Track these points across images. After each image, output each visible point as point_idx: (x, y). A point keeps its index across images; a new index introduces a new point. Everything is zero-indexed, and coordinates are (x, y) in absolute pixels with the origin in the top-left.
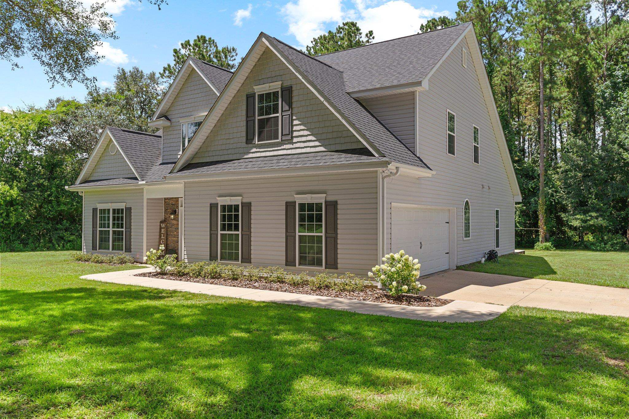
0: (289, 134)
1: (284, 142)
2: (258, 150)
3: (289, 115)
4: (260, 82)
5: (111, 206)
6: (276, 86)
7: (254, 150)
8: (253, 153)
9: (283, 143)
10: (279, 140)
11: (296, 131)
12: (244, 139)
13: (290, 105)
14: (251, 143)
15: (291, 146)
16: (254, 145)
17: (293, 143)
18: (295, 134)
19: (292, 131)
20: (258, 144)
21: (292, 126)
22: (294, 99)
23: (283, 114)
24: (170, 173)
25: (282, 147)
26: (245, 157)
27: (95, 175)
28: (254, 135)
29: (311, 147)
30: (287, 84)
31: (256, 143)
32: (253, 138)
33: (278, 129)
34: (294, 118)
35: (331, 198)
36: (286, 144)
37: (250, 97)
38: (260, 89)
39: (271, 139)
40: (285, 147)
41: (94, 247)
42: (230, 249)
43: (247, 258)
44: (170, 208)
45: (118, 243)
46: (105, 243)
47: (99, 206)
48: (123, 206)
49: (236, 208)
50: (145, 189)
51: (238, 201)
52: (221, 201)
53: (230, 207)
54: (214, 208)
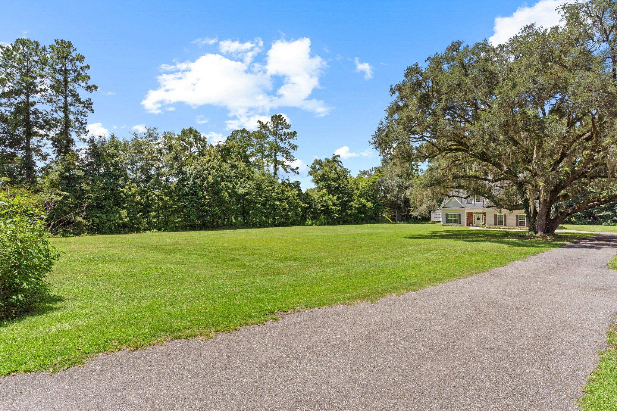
41: (446, 223)
42: (500, 223)
43: (505, 225)
44: (470, 214)
45: (456, 221)
46: (450, 221)
47: (448, 213)
48: (458, 213)
49: (502, 216)
50: (466, 209)
51: (503, 214)
52: (498, 214)
53: (500, 215)
54: (495, 215)
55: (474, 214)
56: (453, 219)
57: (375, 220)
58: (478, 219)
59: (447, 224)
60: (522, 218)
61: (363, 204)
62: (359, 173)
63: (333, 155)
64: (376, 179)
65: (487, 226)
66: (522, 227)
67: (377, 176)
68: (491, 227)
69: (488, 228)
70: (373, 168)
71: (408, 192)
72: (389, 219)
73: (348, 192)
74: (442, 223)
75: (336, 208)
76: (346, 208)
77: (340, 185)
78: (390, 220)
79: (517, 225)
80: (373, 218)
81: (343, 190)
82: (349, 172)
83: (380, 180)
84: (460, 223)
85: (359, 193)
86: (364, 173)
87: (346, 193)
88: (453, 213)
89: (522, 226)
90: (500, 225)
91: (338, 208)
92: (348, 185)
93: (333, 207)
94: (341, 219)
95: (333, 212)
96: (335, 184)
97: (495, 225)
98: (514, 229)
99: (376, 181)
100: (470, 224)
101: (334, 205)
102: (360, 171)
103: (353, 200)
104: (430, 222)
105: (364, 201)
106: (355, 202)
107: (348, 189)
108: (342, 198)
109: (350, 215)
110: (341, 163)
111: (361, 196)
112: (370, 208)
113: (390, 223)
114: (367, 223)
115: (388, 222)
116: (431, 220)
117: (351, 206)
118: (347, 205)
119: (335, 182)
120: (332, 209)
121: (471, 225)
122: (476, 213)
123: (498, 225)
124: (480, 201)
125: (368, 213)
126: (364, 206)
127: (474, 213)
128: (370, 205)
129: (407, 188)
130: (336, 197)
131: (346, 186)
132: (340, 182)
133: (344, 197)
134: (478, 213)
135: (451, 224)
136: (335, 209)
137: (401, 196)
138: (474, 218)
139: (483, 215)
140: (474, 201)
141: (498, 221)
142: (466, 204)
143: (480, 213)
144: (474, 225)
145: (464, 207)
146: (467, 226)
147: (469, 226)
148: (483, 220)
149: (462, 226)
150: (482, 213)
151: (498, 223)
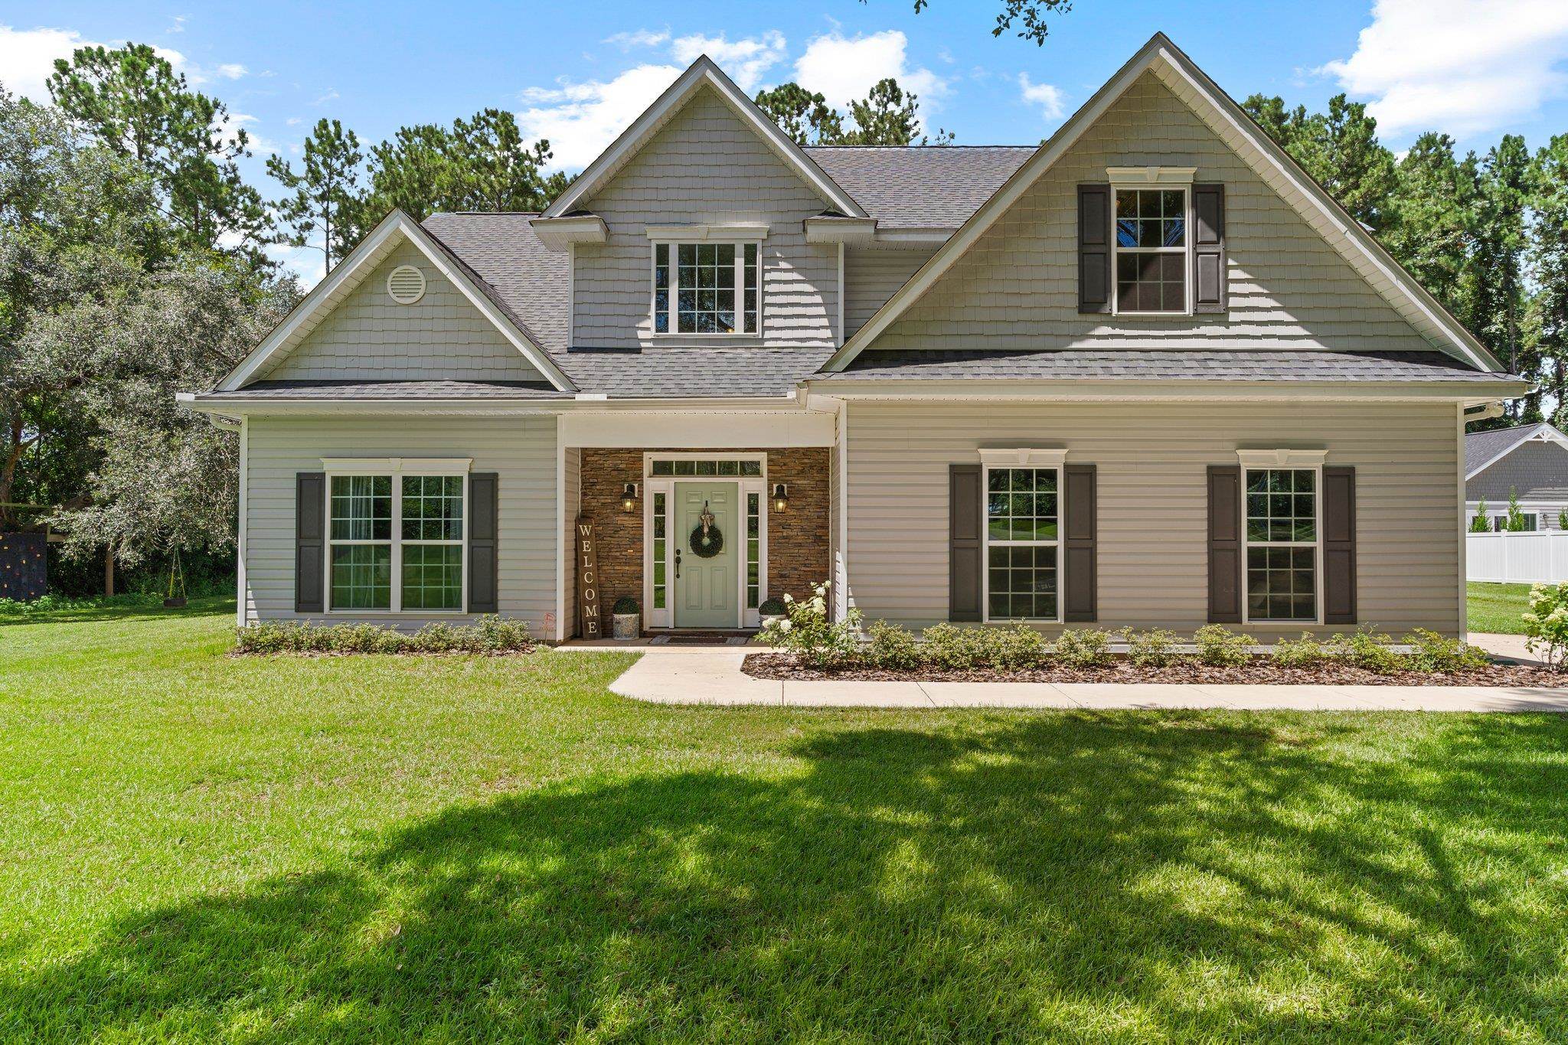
0: (1217, 302)
1: (1200, 319)
2: (1118, 331)
3: (1219, 254)
4: (1121, 159)
5: (397, 470)
6: (1178, 177)
7: (1105, 330)
8: (1099, 337)
9: (1197, 320)
10: (1189, 310)
11: (1235, 295)
12: (1074, 301)
13: (1219, 227)
14: (1096, 312)
15: (1221, 330)
16: (1108, 319)
17: (1228, 324)
18: (1233, 302)
19: (1227, 295)
20: (1117, 317)
21: (1227, 281)
22: (1231, 218)
23: (1199, 251)
24: (818, 372)
25: (1195, 331)
26: (1076, 345)
27: (306, 362)
28: (1107, 291)
29: (1281, 337)
30: (1211, 177)
31: (1115, 312)
32: (1105, 300)
33: (1181, 287)
34: (1231, 262)
35: (1340, 461)
36: (1206, 324)
37: (1092, 196)
38: (1122, 178)
39: (1158, 309)
40: (1204, 330)
41: (307, 602)
42: (1023, 589)
43: (1083, 610)
45: (429, 586)
46: (363, 589)
47: (333, 468)
48: (459, 468)
49: (1048, 476)
50: (565, 416)
51: (1053, 459)
52: (992, 459)
53: (1024, 477)
54: (963, 476)
55: (653, 485)
56: (397, 544)
58: (707, 542)
79: (1221, 612)
84: (485, 600)
88: (396, 472)
89: (1280, 611)
90: (1022, 607)
97: (963, 611)
100: (606, 609)
121: (625, 620)
122: (685, 469)
123: (999, 608)
124: (728, 324)
127: (662, 469)
134: (708, 468)
138: (660, 531)
139: (758, 485)
140: (662, 324)
141: (997, 555)
142: (559, 344)
143: (728, 468)
144: (654, 617)
145: (546, 385)
146: (577, 634)
147: (606, 632)
148: (753, 550)
149: (510, 644)
150: (750, 469)
151: (997, 580)
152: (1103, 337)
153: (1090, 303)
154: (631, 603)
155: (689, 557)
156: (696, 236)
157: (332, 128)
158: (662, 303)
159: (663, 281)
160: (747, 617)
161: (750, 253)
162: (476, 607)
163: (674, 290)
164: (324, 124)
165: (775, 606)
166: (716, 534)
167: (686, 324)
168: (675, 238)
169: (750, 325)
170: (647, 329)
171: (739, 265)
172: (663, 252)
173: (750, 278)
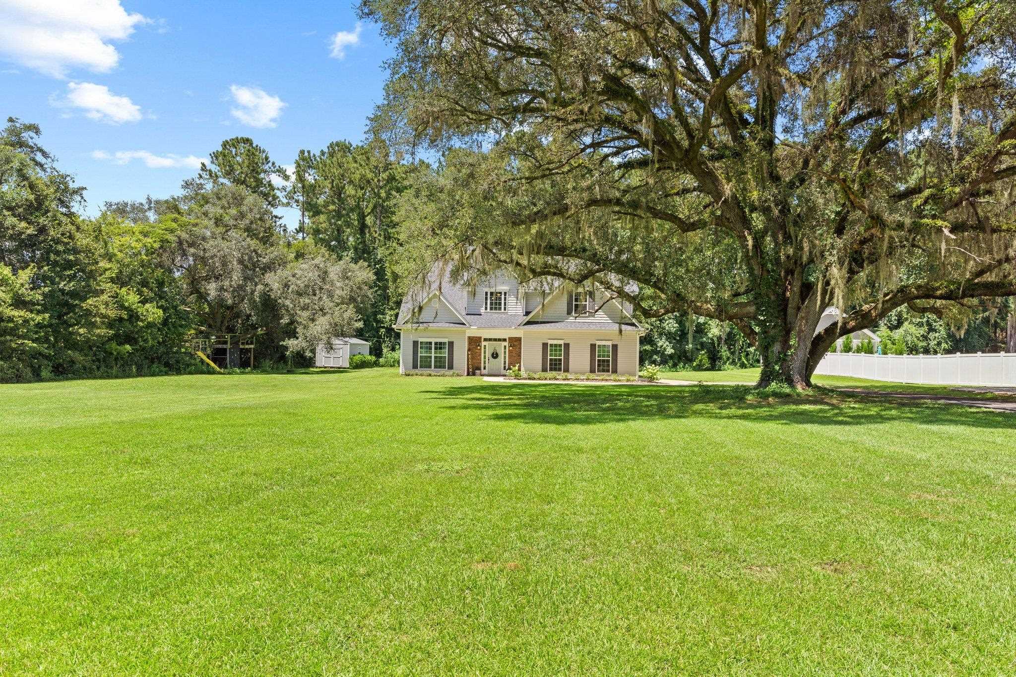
0: (593, 313)
2: (574, 318)
3: (593, 304)
6: (586, 290)
9: (589, 316)
10: (587, 315)
12: (566, 312)
13: (594, 299)
14: (570, 315)
15: (593, 318)
16: (572, 316)
17: (595, 317)
18: (596, 313)
20: (574, 316)
22: (596, 297)
23: (590, 303)
24: (519, 326)
25: (588, 318)
26: (566, 321)
29: (605, 320)
30: (592, 290)
32: (572, 312)
33: (586, 310)
35: (615, 343)
37: (569, 292)
39: (582, 314)
40: (590, 318)
41: (415, 366)
42: (555, 366)
43: (567, 370)
44: (474, 342)
45: (440, 364)
46: (426, 364)
47: (420, 340)
48: (446, 340)
49: (560, 346)
50: (467, 331)
51: (562, 342)
52: (550, 342)
53: (556, 345)
54: (545, 345)
55: (483, 343)
56: (433, 355)
57: (167, 364)
58: (495, 356)
59: (416, 371)
60: (604, 351)
61: (128, 309)
62: (104, 209)
63: (11, 120)
64: (172, 231)
65: (523, 373)
66: (605, 375)
67: (174, 225)
68: (536, 376)
69: (530, 379)
70: (149, 201)
71: (273, 280)
72: (205, 358)
73: (77, 262)
74: (401, 370)
75: (29, 315)
76: (70, 317)
77: (42, 230)
78: (212, 364)
79: (592, 371)
80: (159, 358)
81: (57, 253)
82: (79, 191)
83: (184, 236)
84: (451, 367)
85: (112, 269)
86: (121, 210)
87: (69, 265)
88: (433, 341)
89: (604, 371)
90: (555, 370)
91: (39, 318)
92: (78, 235)
93: (16, 313)
94: (47, 357)
95: (13, 332)
96: (23, 224)
97: (544, 370)
98: (588, 379)
99: (171, 237)
100: (474, 370)
101: (19, 302)
102: (109, 205)
103: (98, 293)
104: (315, 370)
105: (132, 298)
106: (104, 297)
107: (76, 251)
108: (53, 283)
109: (87, 346)
110: (45, 154)
111: (119, 280)
112: (150, 325)
113: (211, 372)
114: (140, 374)
115: (203, 370)
116: (318, 364)
117: (88, 313)
118: (71, 308)
119: (22, 218)
120: (11, 319)
121: (478, 372)
122: (490, 340)
123: (551, 370)
124: (500, 309)
125: (146, 341)
126: (134, 316)
127: (485, 340)
128: (152, 313)
129: (268, 268)
130: (25, 276)
131: (71, 237)
132: (42, 220)
133: (62, 278)
134: (495, 340)
135: (427, 371)
136: (26, 321)
137: (253, 292)
138: (485, 352)
139: (506, 344)
140: (486, 308)
141: (551, 360)
142: (464, 313)
143: (500, 340)
144: (483, 372)
145: (464, 324)
146: (468, 375)
147: (474, 374)
148: (505, 357)
149: (458, 375)
150: (505, 340)
151: (551, 364)
152: (571, 319)
153: (569, 313)
154: (479, 369)
155: (491, 359)
156: (493, 290)
157: (306, 154)
158: (486, 304)
159: (486, 299)
160: (504, 372)
161: (505, 293)
162: (449, 368)
163: (489, 302)
164: (302, 152)
165: (510, 369)
166: (497, 354)
167: (491, 309)
168: (489, 291)
169: (505, 309)
170: (483, 310)
171: (503, 296)
172: (486, 293)
173: (505, 299)
